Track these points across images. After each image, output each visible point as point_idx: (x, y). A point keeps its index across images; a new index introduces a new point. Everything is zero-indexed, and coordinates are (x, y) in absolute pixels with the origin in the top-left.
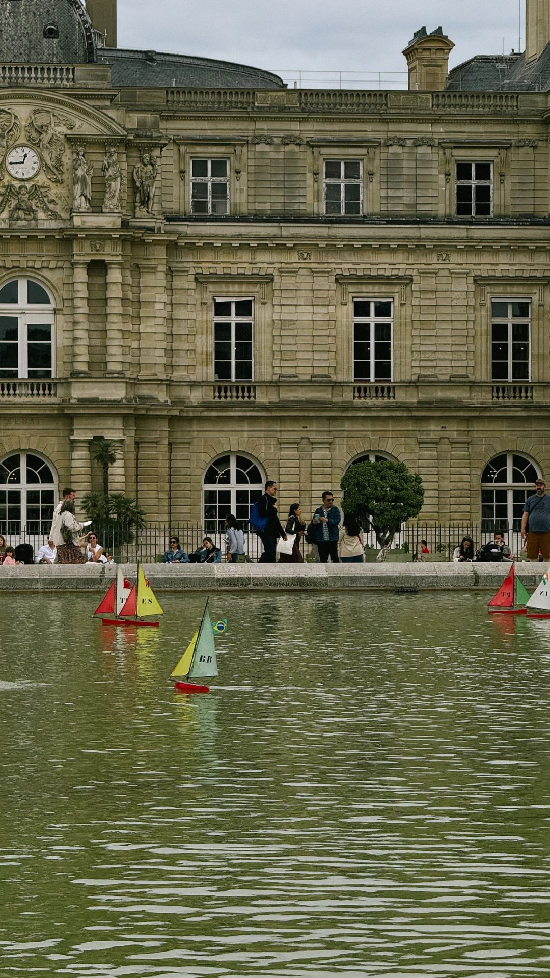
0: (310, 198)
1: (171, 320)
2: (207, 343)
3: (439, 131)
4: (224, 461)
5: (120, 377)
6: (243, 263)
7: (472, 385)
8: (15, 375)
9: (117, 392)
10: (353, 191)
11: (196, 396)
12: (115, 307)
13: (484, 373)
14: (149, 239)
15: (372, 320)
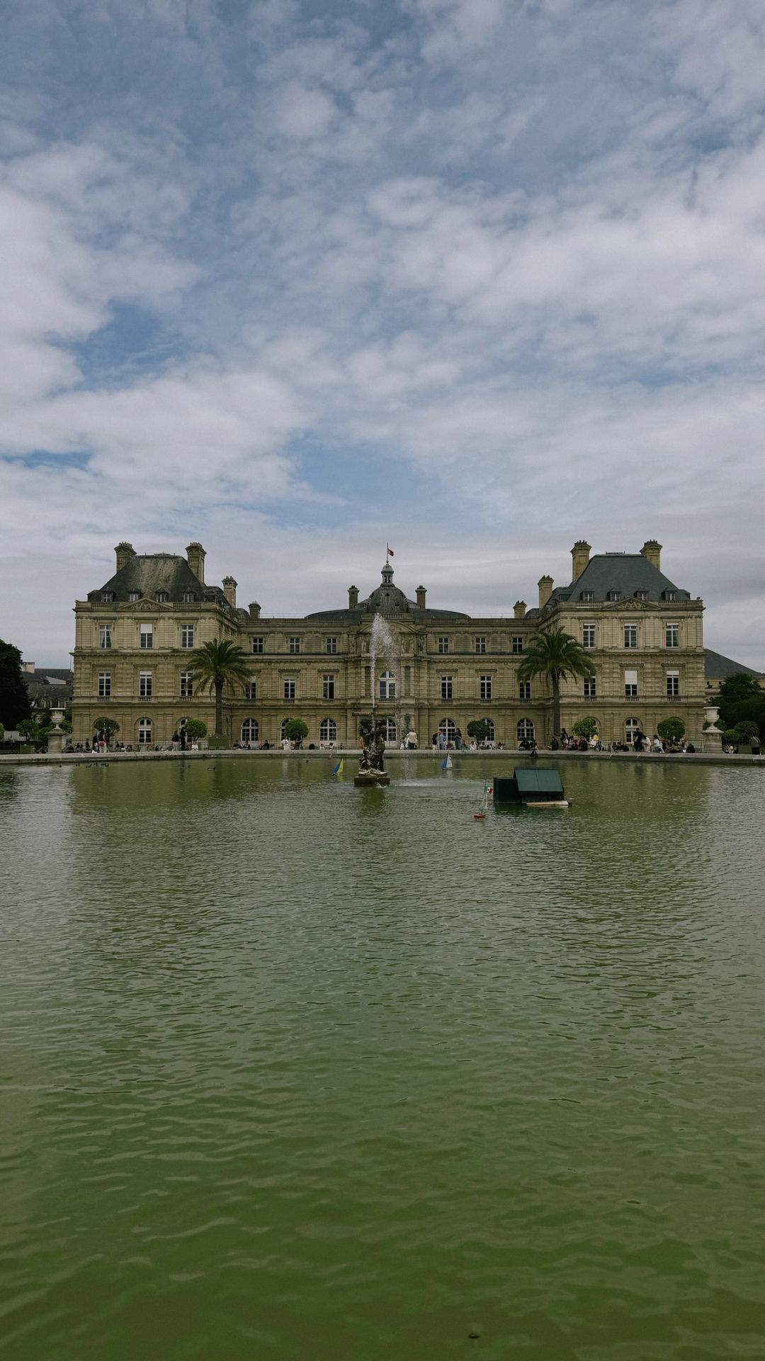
0: (471, 648)
1: (429, 682)
2: (440, 688)
3: (508, 629)
4: (444, 721)
5: (413, 697)
6: (449, 666)
7: (515, 700)
8: (385, 697)
9: (413, 702)
10: (483, 646)
11: (436, 703)
12: (412, 678)
13: (518, 696)
14: (423, 660)
15: (486, 681)
